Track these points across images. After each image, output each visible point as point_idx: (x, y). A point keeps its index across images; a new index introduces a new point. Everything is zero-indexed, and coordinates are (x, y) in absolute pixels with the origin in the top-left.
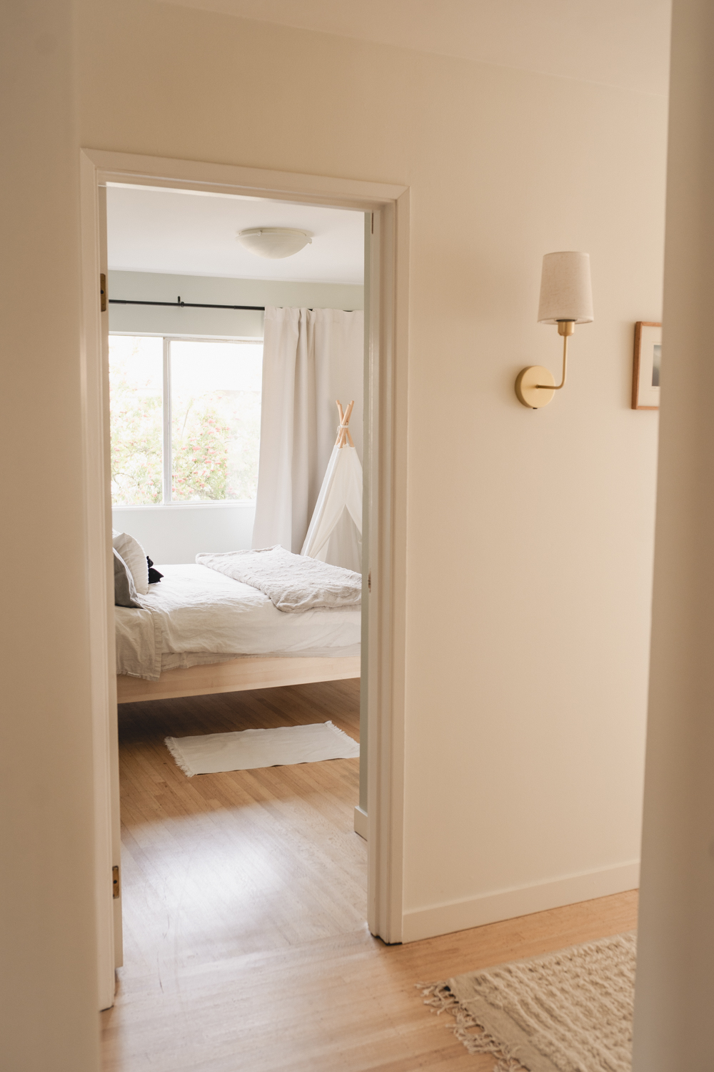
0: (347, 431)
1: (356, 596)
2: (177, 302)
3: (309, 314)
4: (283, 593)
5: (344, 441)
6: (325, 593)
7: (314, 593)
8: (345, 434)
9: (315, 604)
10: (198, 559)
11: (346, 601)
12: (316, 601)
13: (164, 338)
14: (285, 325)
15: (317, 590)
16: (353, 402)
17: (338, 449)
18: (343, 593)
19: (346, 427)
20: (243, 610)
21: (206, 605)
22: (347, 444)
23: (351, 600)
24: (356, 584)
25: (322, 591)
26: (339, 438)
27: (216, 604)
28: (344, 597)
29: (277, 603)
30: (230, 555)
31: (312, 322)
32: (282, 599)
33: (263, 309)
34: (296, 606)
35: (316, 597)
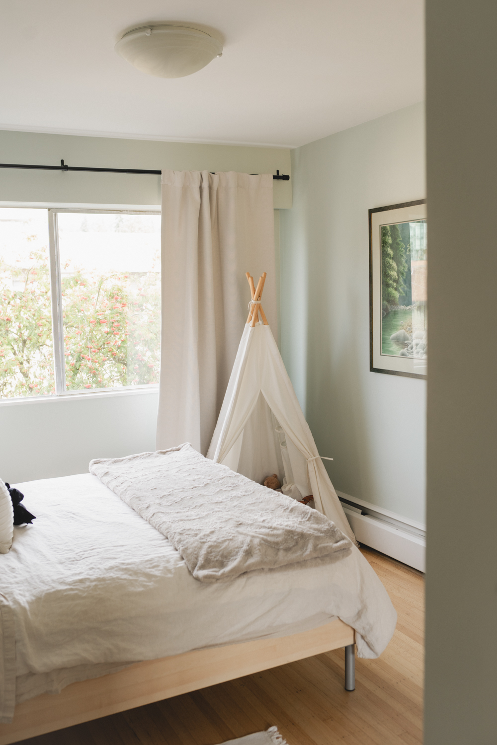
0: (259, 308)
1: (305, 545)
2: (60, 165)
3: (211, 177)
4: (201, 548)
5: (257, 319)
6: (261, 544)
7: (245, 547)
8: (257, 311)
9: (249, 566)
10: (93, 468)
11: (292, 556)
12: (251, 561)
13: (49, 209)
14: (185, 190)
15: (248, 539)
16: (265, 274)
17: (250, 329)
18: (286, 540)
19: (259, 302)
20: (144, 586)
21: (88, 584)
22: (260, 322)
23: (299, 553)
24: (300, 523)
25: (256, 541)
26: (251, 315)
27: (103, 579)
28: (287, 550)
29: (194, 568)
30: (130, 459)
31: (215, 187)
32: (201, 561)
33: (159, 172)
34: (223, 574)
35: (249, 553)
